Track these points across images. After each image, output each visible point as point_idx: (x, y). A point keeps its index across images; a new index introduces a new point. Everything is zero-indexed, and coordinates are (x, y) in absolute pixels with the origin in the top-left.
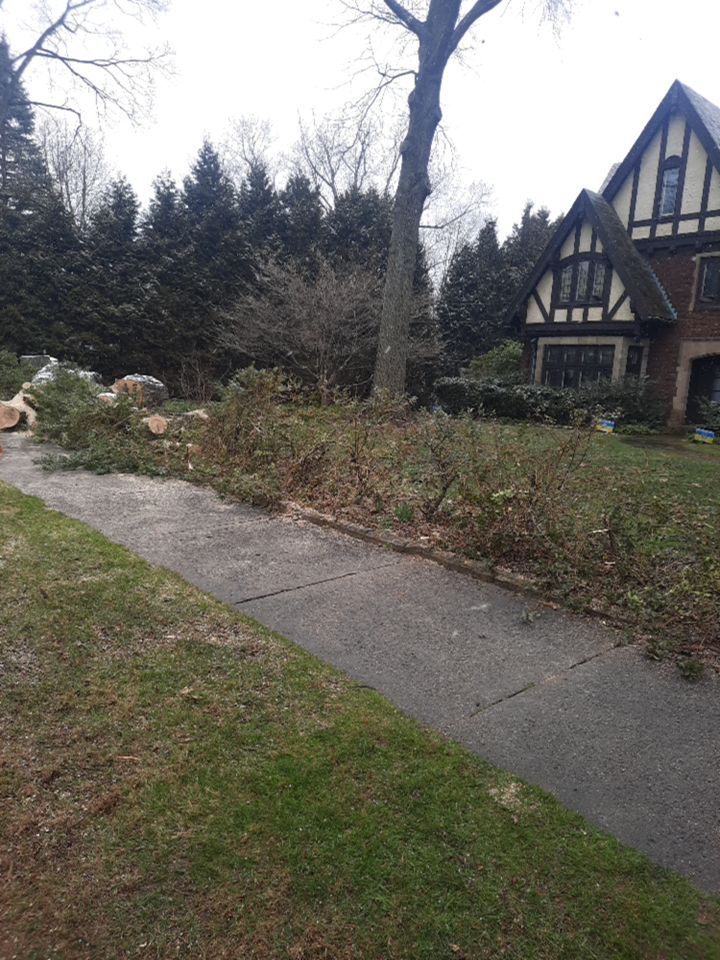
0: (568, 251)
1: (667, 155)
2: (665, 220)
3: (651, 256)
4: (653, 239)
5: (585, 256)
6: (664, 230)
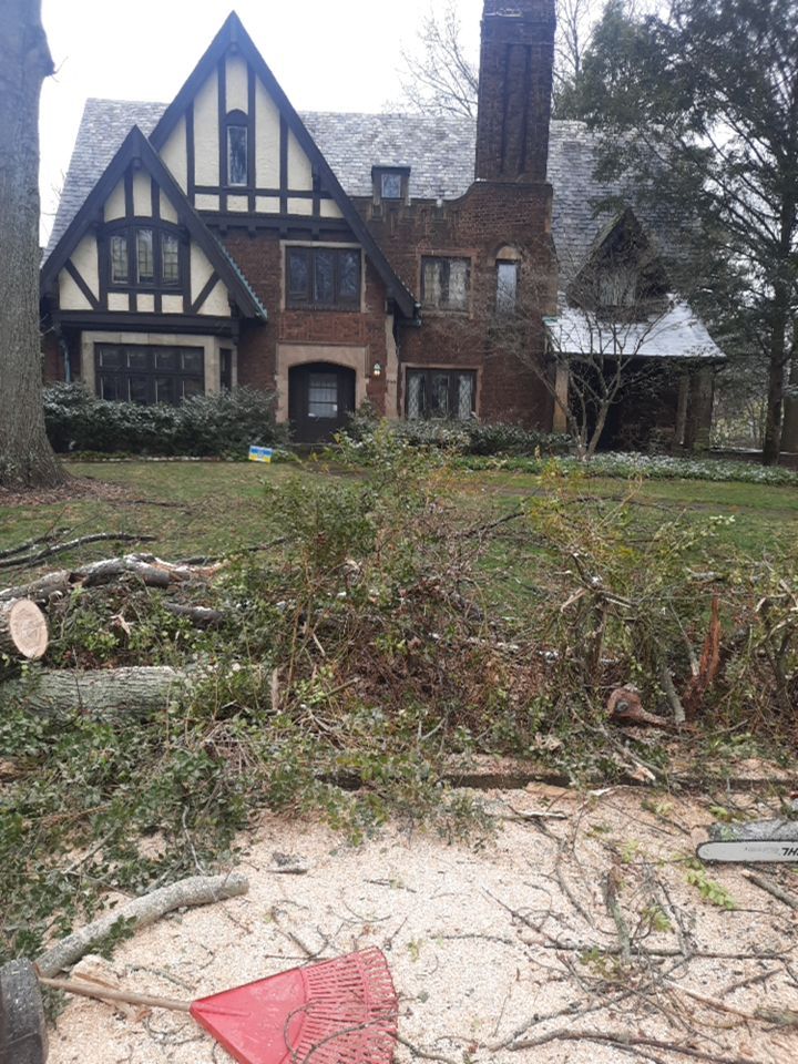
0: (117, 211)
1: (228, 109)
2: (238, 192)
4: (223, 212)
5: (143, 223)
6: (238, 204)
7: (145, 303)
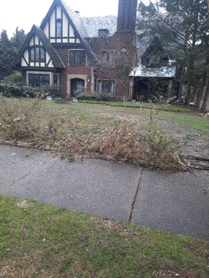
0: (32, 44)
1: (57, 18)
2: (59, 38)
3: (56, 48)
4: (56, 43)
5: (37, 46)
6: (59, 41)
7: (37, 65)
